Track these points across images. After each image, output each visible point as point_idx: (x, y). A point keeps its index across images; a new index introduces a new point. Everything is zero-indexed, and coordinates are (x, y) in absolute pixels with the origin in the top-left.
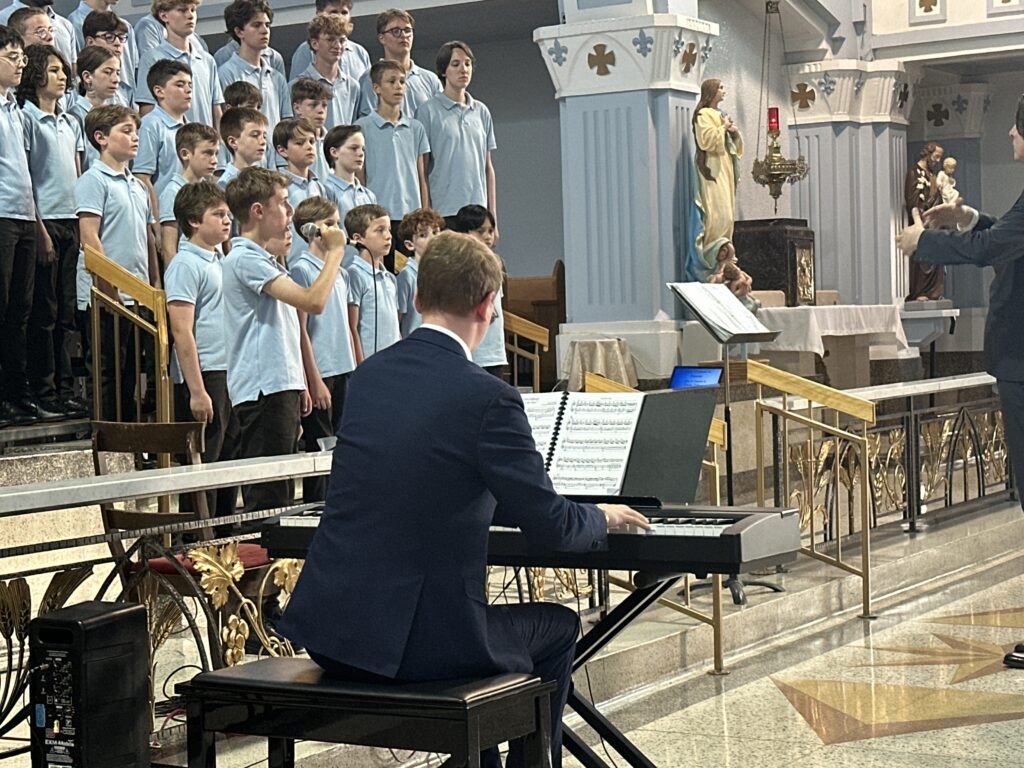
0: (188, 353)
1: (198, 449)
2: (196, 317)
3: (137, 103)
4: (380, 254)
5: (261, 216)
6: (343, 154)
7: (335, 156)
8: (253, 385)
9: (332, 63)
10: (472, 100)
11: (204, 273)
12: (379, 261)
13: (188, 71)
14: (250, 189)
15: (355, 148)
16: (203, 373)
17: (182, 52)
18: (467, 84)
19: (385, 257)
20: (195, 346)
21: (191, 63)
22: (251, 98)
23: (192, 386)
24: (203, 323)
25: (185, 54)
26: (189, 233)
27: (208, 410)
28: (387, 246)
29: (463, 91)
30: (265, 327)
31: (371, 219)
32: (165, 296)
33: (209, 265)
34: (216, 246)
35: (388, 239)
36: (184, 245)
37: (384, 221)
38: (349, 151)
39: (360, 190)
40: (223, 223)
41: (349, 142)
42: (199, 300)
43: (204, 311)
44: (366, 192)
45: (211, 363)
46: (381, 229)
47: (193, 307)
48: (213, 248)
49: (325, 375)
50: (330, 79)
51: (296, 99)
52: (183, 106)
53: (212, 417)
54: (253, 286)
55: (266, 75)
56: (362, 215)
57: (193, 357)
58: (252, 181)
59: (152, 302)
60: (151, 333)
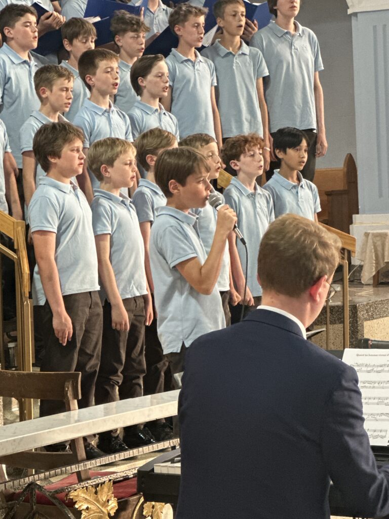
0: (51, 278)
1: (75, 396)
2: (57, 245)
7: (144, 85)
10: (301, 27)
11: (63, 204)
15: (161, 76)
16: (64, 297)
18: (296, 12)
23: (55, 308)
27: (69, 329)
29: (292, 20)
34: (71, 179)
35: (218, 163)
38: (154, 79)
40: (79, 158)
41: (154, 71)
48: (69, 181)
51: (120, 32)
52: (30, 44)
59: (12, 231)
60: (12, 258)
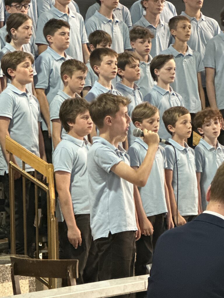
0: (67, 203)
1: (74, 276)
2: (72, 180)
3: (37, 44)
4: (185, 137)
5: (110, 124)
6: (163, 73)
7: (158, 74)
8: (105, 228)
9: (155, 14)
11: (77, 153)
12: (184, 142)
13: (67, 26)
14: (104, 107)
15: (170, 69)
16: (75, 216)
17: (64, 13)
19: (188, 139)
20: (70, 199)
21: (69, 20)
22: (105, 40)
23: (69, 223)
24: (76, 184)
25: (65, 15)
26: (68, 129)
27: (78, 238)
28: (189, 132)
30: (112, 193)
31: (179, 116)
32: (53, 167)
33: (80, 149)
34: (84, 137)
35: (190, 128)
36: (65, 136)
37: (187, 117)
38: (166, 71)
39: (173, 94)
40: (88, 123)
41: (166, 66)
42: (73, 171)
43: (77, 177)
44: (177, 96)
45: (81, 209)
46: (185, 122)
47: (70, 175)
48: (83, 138)
49: (149, 215)
50: (155, 26)
51: (133, 39)
52: (64, 47)
53: (81, 243)
54: (105, 168)
55: (116, 24)
56: (173, 113)
57: (69, 205)
58: (106, 102)
59: (45, 171)
60: (45, 190)
